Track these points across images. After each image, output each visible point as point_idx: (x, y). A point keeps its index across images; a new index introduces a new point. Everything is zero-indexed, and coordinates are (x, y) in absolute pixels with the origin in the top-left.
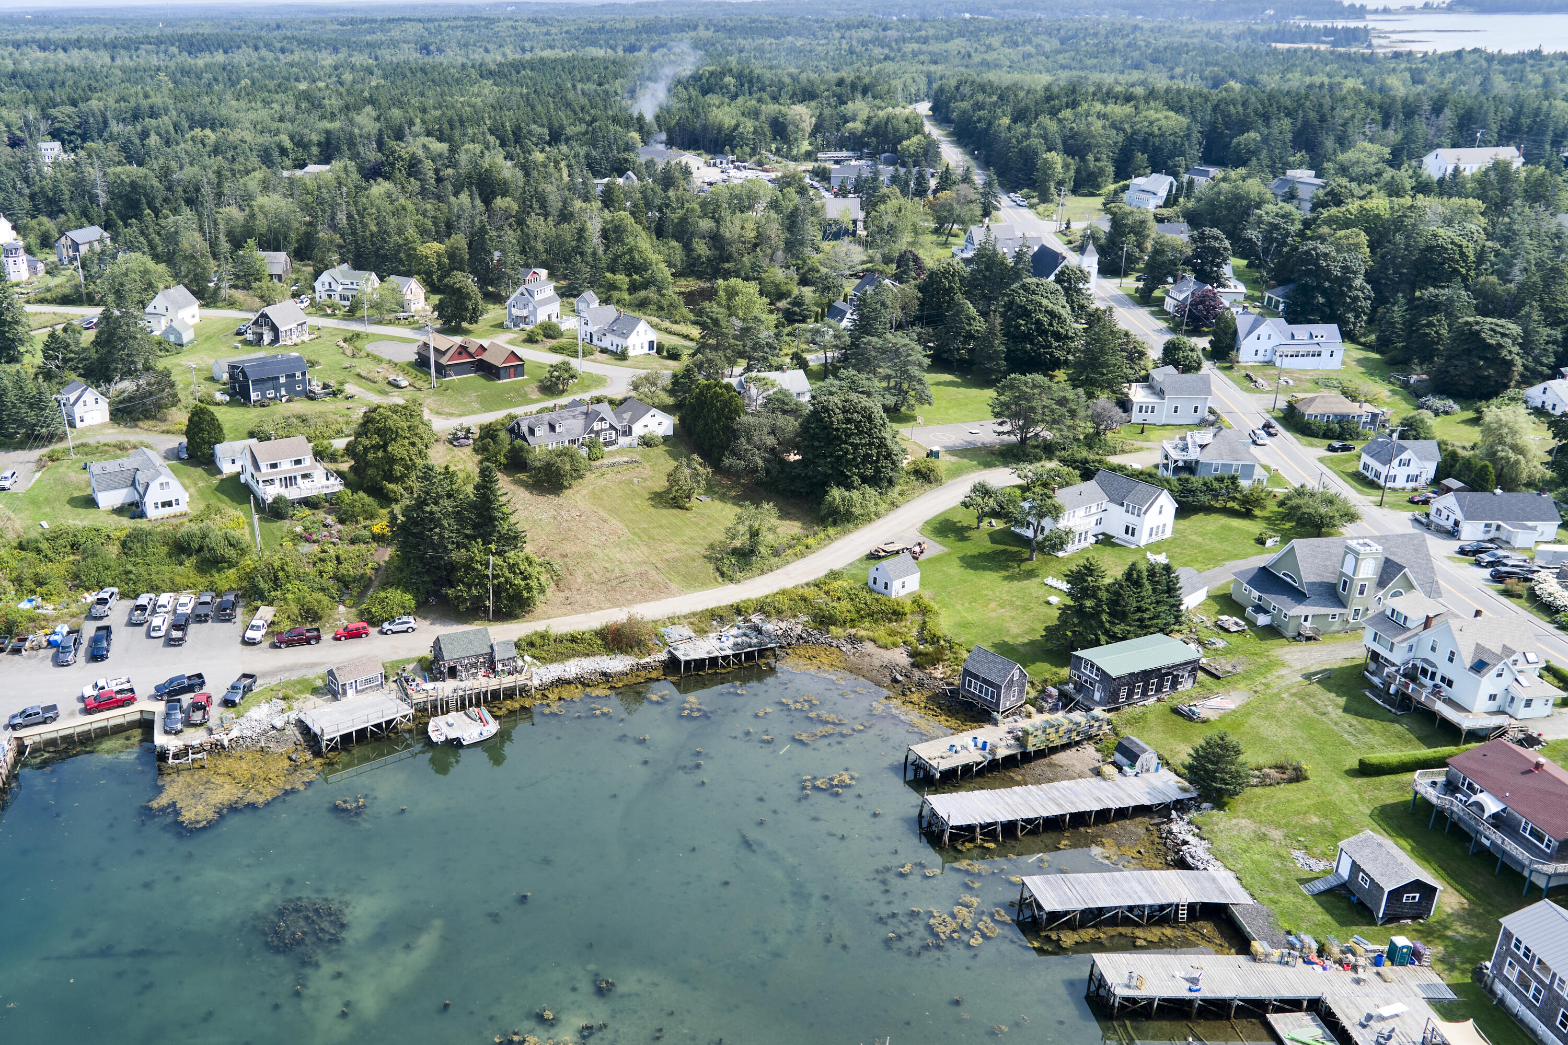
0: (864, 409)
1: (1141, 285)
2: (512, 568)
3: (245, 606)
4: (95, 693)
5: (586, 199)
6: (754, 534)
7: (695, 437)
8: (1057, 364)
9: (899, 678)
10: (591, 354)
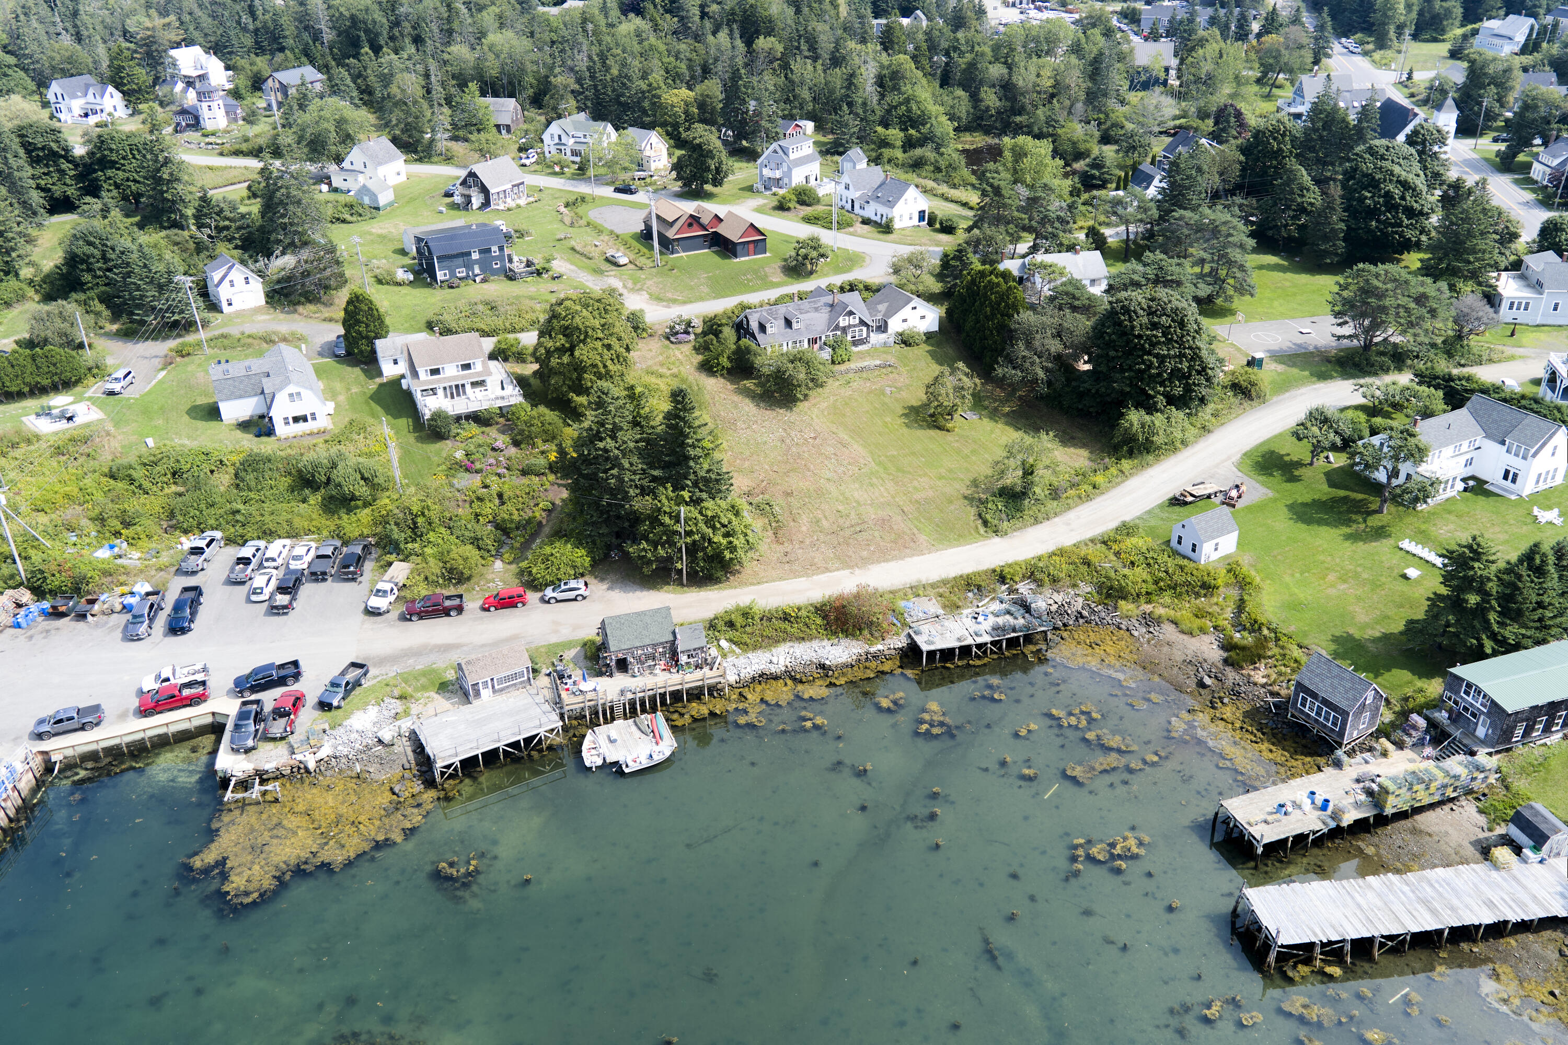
0: (1175, 311)
1: (1502, 147)
2: (710, 522)
3: (377, 560)
4: (156, 686)
5: (863, 41)
6: (1028, 472)
7: (964, 335)
8: (1408, 246)
9: (1208, 681)
10: (850, 225)
